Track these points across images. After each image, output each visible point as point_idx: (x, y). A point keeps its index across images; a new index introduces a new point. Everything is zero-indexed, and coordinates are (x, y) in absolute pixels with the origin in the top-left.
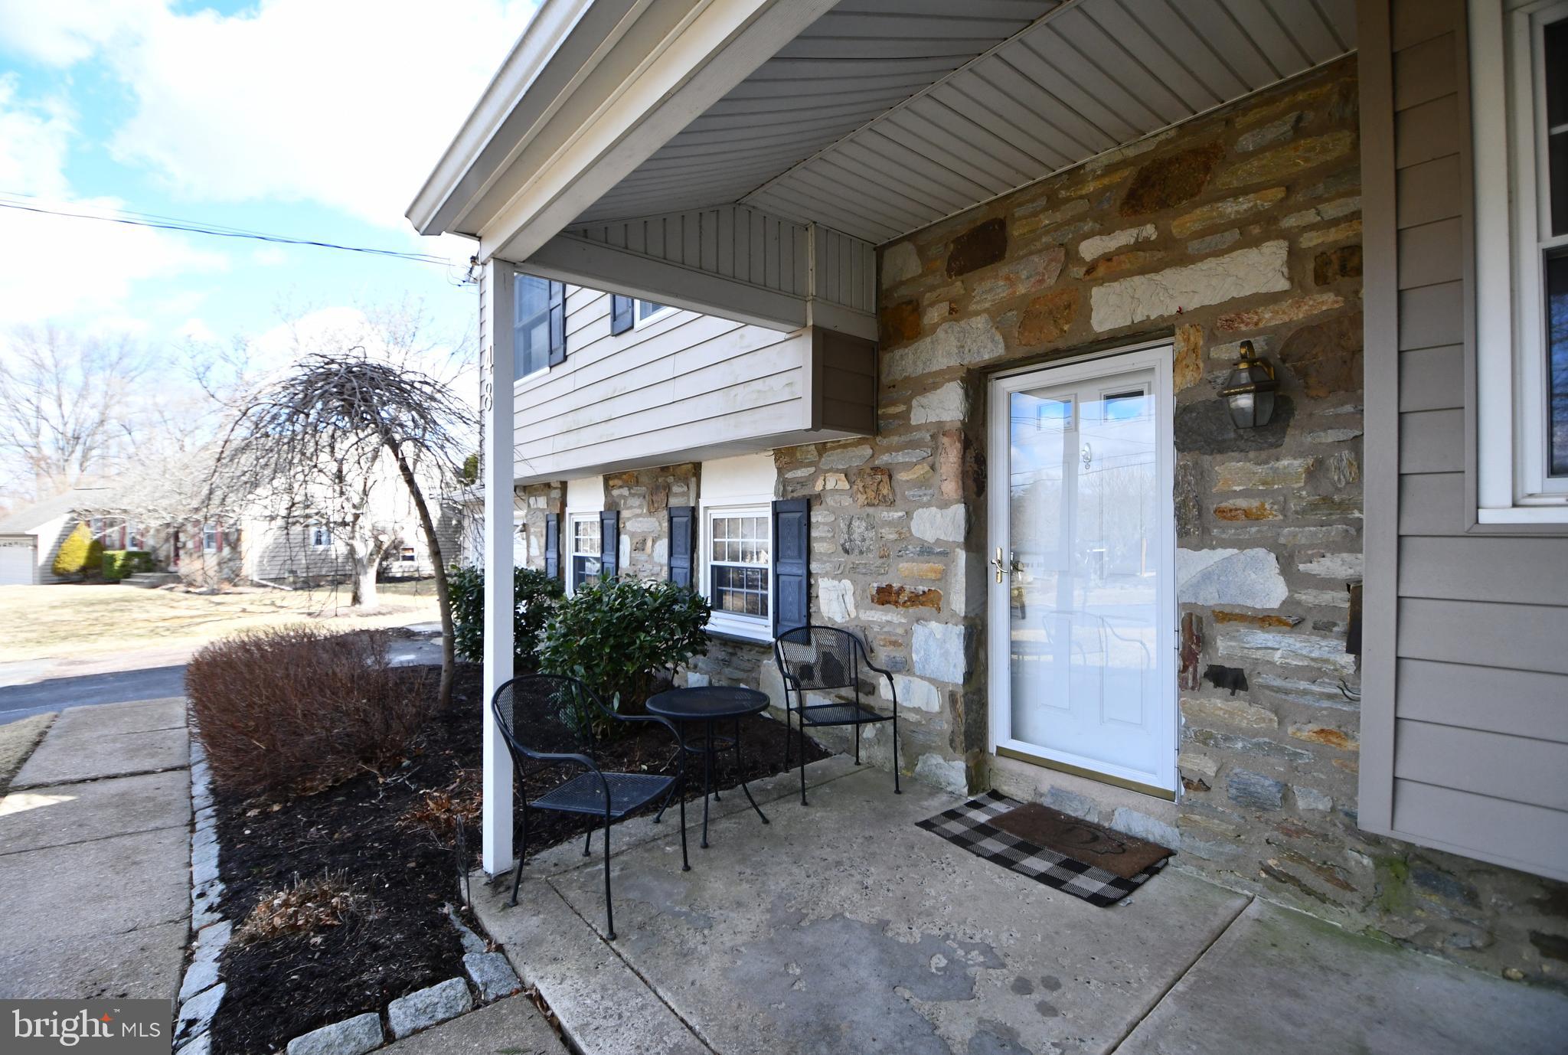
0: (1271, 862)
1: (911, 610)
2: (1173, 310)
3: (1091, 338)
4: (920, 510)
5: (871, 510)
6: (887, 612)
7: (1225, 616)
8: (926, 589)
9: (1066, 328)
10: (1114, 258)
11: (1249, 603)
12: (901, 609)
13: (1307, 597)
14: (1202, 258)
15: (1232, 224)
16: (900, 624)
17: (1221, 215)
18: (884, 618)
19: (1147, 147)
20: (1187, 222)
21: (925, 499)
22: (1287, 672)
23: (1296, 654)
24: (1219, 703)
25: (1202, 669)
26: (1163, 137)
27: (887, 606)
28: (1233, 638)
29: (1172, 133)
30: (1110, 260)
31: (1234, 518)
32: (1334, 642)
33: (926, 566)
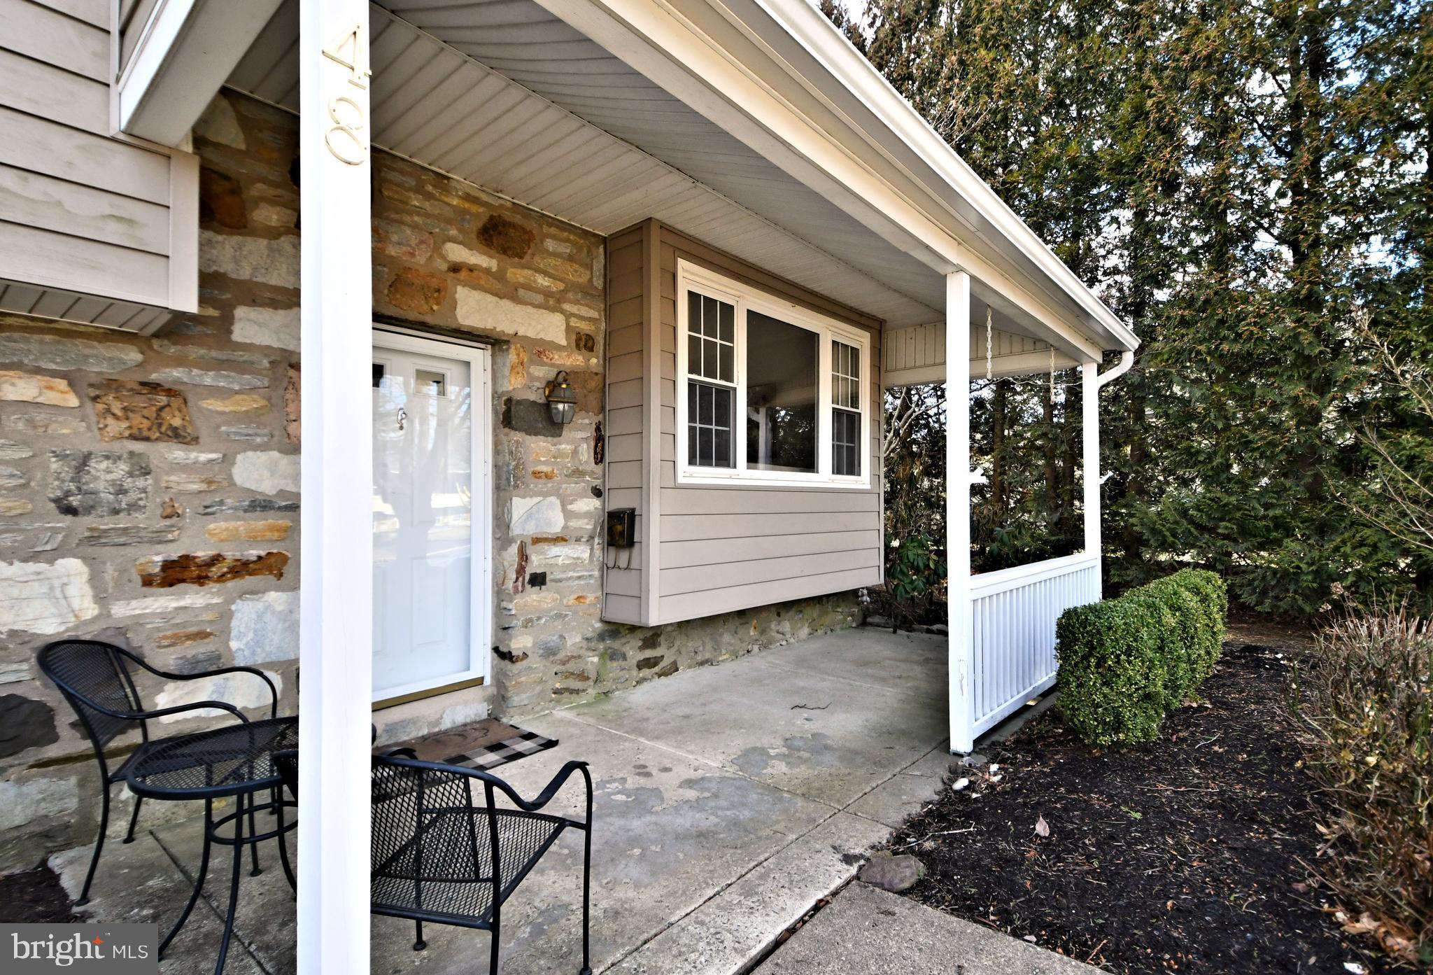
0: (558, 685)
1: (230, 584)
2: (512, 332)
3: (454, 326)
4: (250, 453)
5: (138, 447)
6: (182, 595)
7: (537, 541)
8: (263, 553)
9: (435, 307)
10: (476, 273)
11: (548, 530)
12: (214, 587)
13: (573, 523)
14: (526, 304)
15: (539, 291)
16: (208, 607)
17: (535, 281)
18: (175, 604)
19: (496, 203)
20: (517, 274)
21: (258, 440)
22: (565, 568)
23: (568, 557)
24: (535, 597)
25: (527, 577)
26: (503, 202)
27: (182, 586)
28: (542, 553)
29: (509, 205)
30: (471, 270)
31: (540, 478)
32: (582, 547)
33: (261, 524)
